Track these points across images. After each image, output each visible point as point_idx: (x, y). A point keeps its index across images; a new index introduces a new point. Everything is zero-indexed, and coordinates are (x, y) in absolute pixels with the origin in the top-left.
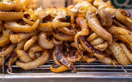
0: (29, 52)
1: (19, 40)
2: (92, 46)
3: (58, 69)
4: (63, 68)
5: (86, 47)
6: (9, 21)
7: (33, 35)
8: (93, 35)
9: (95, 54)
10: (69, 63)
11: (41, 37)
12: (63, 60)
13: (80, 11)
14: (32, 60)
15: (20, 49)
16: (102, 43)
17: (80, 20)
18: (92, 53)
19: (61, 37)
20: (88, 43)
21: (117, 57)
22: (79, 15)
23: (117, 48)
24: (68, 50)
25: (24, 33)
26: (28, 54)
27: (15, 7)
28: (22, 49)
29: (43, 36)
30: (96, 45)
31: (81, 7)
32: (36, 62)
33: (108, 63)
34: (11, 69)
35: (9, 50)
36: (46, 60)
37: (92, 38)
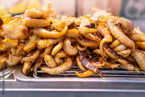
0: (55, 57)
1: (48, 45)
2: (116, 53)
5: (110, 54)
7: (60, 41)
9: (119, 60)
10: (95, 68)
11: (66, 43)
12: (89, 65)
13: (100, 20)
14: (58, 65)
15: (48, 54)
17: (101, 28)
18: (115, 59)
19: (86, 43)
20: (111, 50)
21: (139, 63)
22: (99, 24)
23: (140, 54)
24: (91, 57)
25: (53, 39)
26: (54, 60)
28: (50, 54)
29: (68, 42)
30: (120, 51)
31: (101, 16)
32: (62, 67)
33: (130, 70)
34: (36, 74)
35: (35, 55)
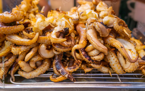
0: (30, 62)
1: (20, 53)
2: (90, 57)
3: (57, 79)
4: (61, 79)
5: (84, 58)
6: (9, 35)
7: (33, 46)
8: (90, 47)
9: (92, 65)
10: (67, 74)
11: (41, 48)
12: (62, 71)
14: (34, 69)
15: (22, 60)
16: (98, 55)
17: (80, 27)
18: (89, 63)
19: (59, 49)
20: (86, 54)
21: (112, 67)
22: (80, 22)
23: (113, 58)
25: (25, 46)
26: (29, 65)
27: (16, 18)
28: (23, 60)
29: (43, 47)
30: (93, 56)
31: (82, 13)
32: (37, 72)
33: (105, 72)
34: (13, 78)
35: (10, 61)
36: (47, 69)
37: (89, 49)
